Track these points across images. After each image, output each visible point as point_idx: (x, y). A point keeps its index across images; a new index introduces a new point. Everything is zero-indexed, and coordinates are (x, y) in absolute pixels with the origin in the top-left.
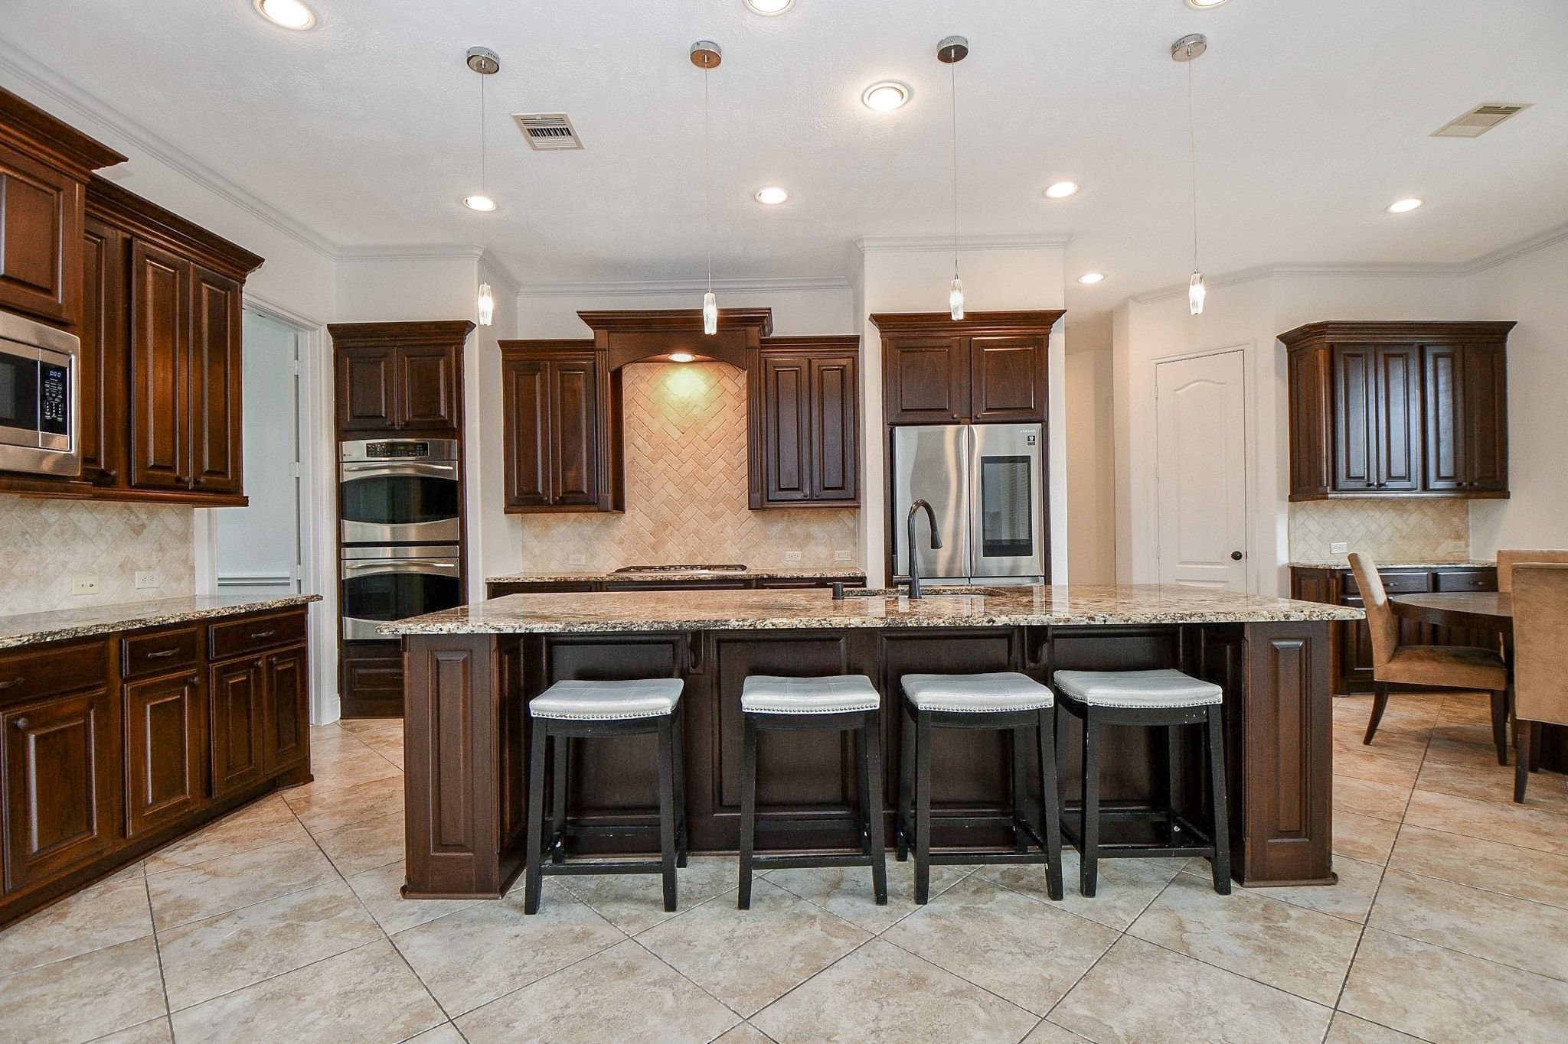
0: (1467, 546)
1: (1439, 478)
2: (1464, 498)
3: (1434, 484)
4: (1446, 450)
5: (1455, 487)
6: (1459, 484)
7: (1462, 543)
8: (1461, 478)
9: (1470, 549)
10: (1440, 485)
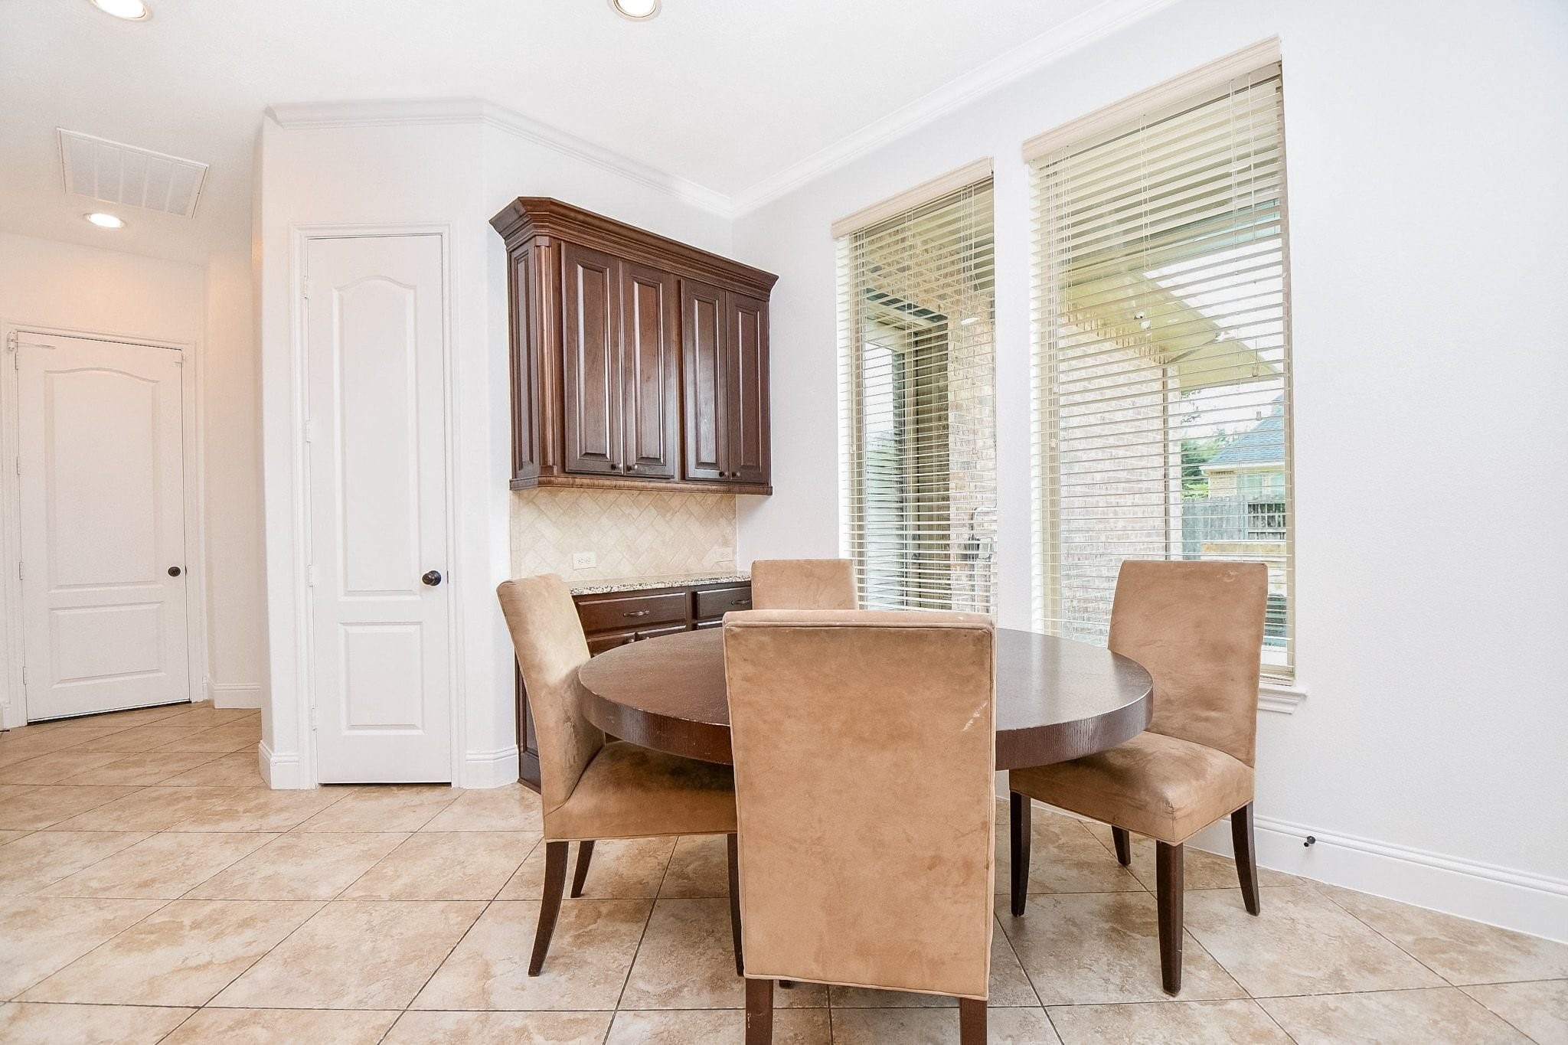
0: (734, 553)
1: (700, 464)
2: (729, 492)
3: (693, 471)
4: (707, 427)
5: (718, 477)
6: (721, 474)
7: (730, 549)
8: (723, 466)
9: (738, 557)
10: (702, 473)
